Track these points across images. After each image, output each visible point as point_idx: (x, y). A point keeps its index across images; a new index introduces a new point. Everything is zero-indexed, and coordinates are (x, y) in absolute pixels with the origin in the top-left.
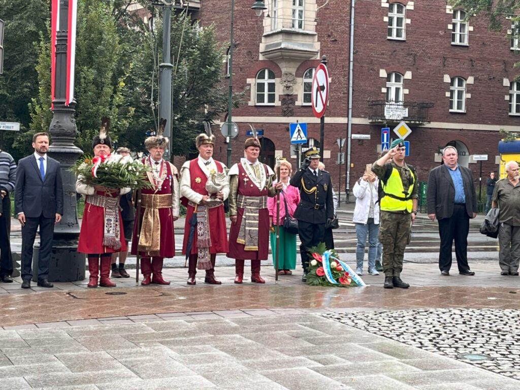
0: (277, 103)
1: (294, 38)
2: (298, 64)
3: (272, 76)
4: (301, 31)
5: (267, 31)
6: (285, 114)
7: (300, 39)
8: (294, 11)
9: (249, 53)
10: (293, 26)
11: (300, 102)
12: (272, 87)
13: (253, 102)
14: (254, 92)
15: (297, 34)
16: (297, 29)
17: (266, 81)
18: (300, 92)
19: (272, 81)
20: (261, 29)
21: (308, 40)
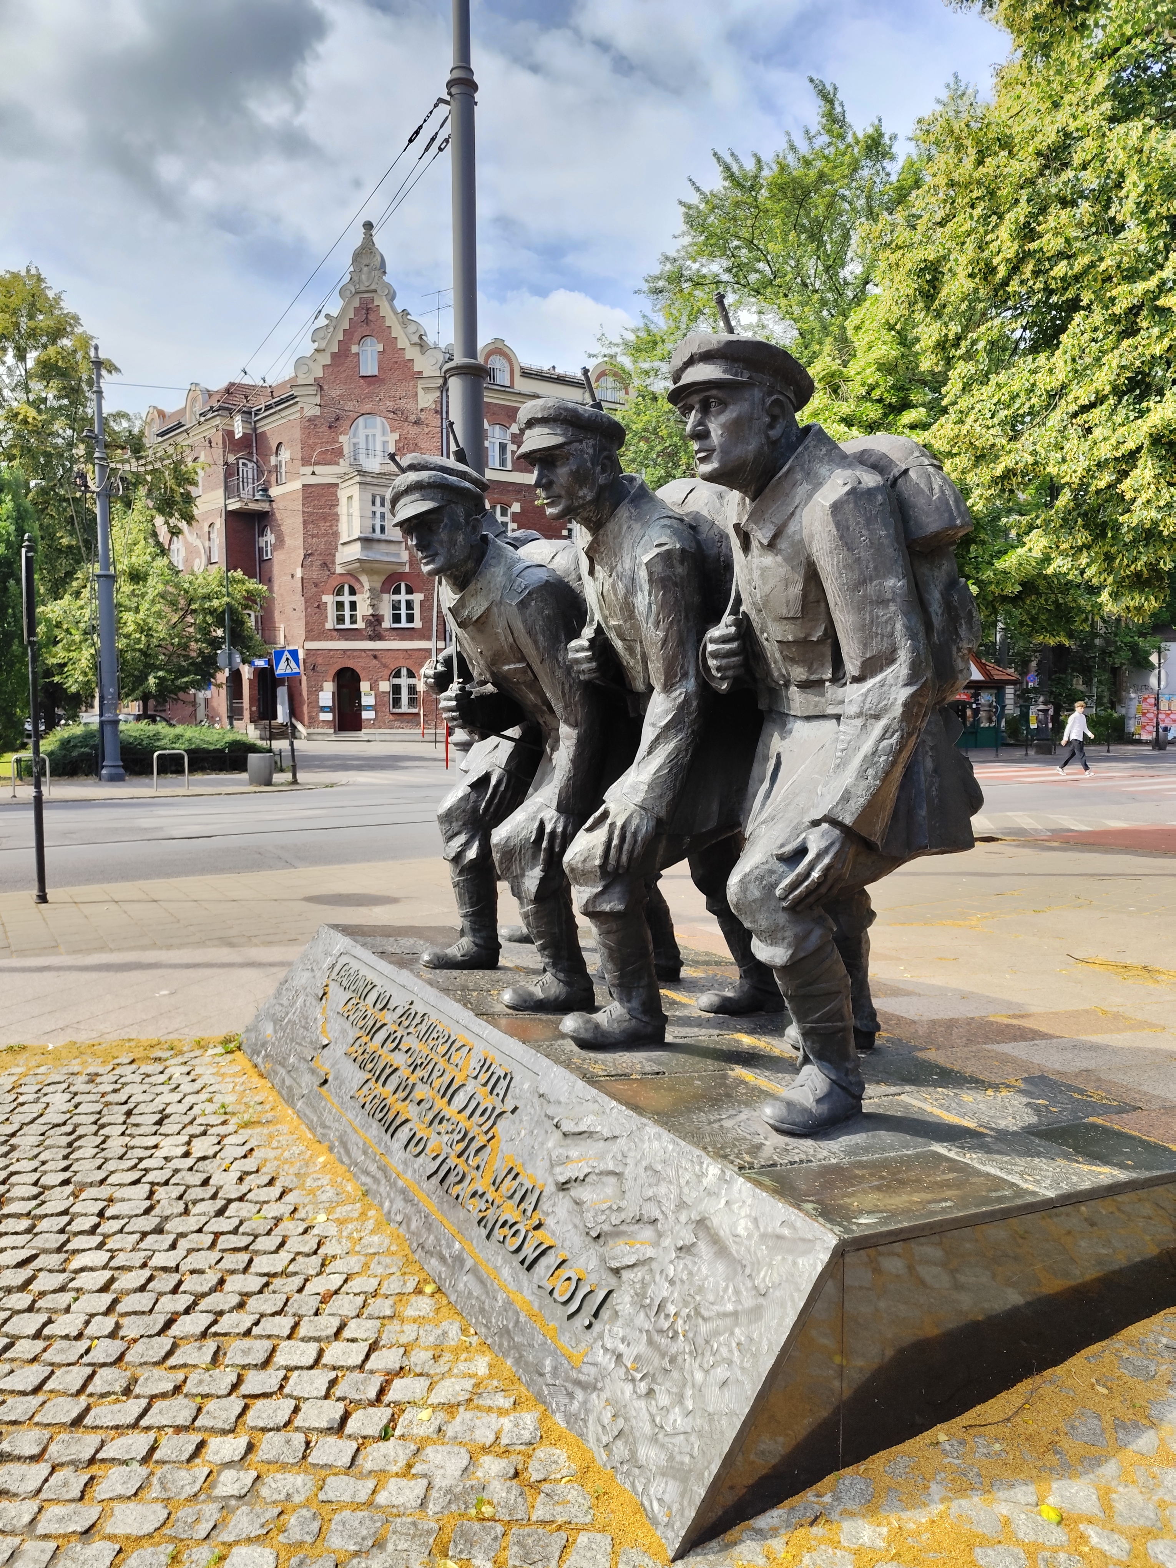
0: (360, 625)
1: (376, 546)
2: (384, 578)
3: (353, 592)
4: (383, 537)
5: (344, 538)
6: (371, 638)
7: (383, 547)
8: (374, 513)
9: (325, 565)
10: (374, 531)
11: (387, 623)
12: (353, 605)
13: (330, 624)
14: (331, 612)
15: (379, 541)
16: (378, 534)
17: (346, 598)
18: (387, 612)
19: (353, 598)
20: (336, 534)
21: (392, 548)
